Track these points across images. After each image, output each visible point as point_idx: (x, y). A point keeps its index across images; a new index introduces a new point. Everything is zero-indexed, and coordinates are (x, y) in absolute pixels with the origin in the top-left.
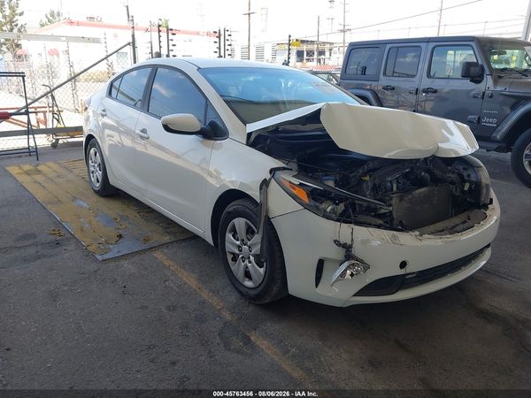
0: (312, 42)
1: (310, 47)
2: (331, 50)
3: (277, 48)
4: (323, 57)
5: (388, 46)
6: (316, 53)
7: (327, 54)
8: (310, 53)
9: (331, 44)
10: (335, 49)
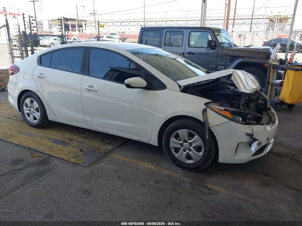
0: (74, 20)
1: (73, 23)
2: (85, 25)
3: (52, 22)
4: (81, 28)
5: (165, 30)
6: (77, 26)
7: (84, 27)
8: (73, 26)
9: (86, 21)
10: (88, 24)
